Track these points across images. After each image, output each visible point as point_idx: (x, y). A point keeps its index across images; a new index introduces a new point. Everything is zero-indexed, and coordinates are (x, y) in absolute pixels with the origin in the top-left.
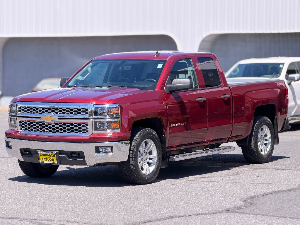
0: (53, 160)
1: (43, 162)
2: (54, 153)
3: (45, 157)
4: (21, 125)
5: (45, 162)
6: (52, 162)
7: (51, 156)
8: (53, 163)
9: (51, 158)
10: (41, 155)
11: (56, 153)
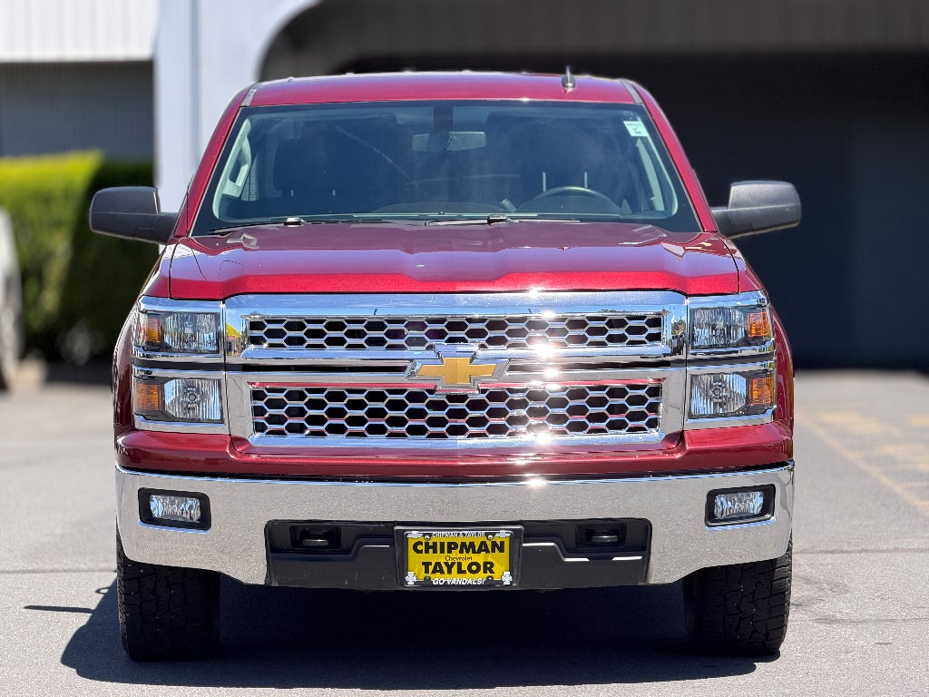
0: (488, 567)
1: (428, 580)
2: (503, 535)
3: (441, 558)
4: (258, 411)
5: (437, 579)
6: (480, 578)
7: (479, 552)
8: (489, 582)
9: (480, 558)
10: (420, 547)
11: (515, 537)
